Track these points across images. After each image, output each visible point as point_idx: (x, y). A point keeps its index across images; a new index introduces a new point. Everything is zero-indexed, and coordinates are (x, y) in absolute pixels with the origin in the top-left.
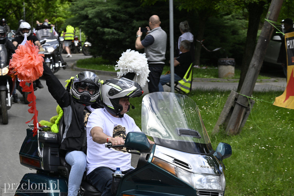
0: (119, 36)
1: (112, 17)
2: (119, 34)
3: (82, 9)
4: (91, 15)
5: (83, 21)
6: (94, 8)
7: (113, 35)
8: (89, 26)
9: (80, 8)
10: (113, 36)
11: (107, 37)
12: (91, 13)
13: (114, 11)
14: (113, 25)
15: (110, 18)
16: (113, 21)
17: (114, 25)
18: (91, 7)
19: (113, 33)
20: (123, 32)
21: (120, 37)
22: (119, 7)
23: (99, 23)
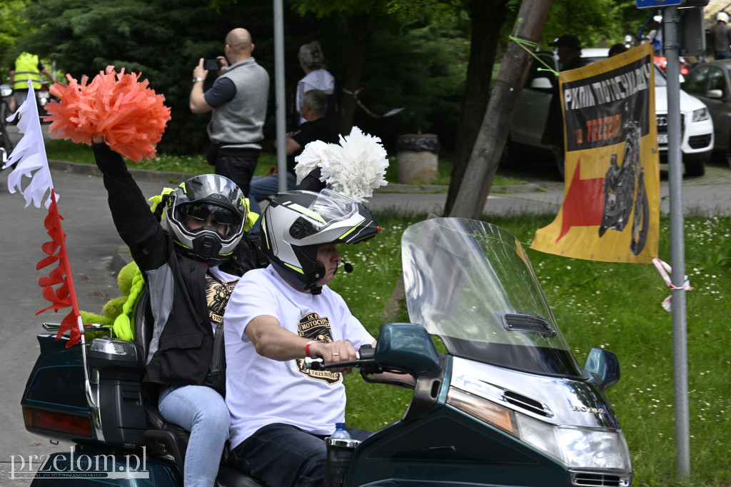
1: (131, 32)
3: (58, 12)
4: (80, 27)
5: (59, 44)
6: (86, 10)
8: (74, 54)
9: (53, 11)
12: (79, 23)
13: (137, 17)
14: (136, 53)
15: (128, 34)
16: (134, 43)
17: (138, 52)
18: (79, 7)
20: (161, 70)
22: (150, 8)
23: (100, 48)
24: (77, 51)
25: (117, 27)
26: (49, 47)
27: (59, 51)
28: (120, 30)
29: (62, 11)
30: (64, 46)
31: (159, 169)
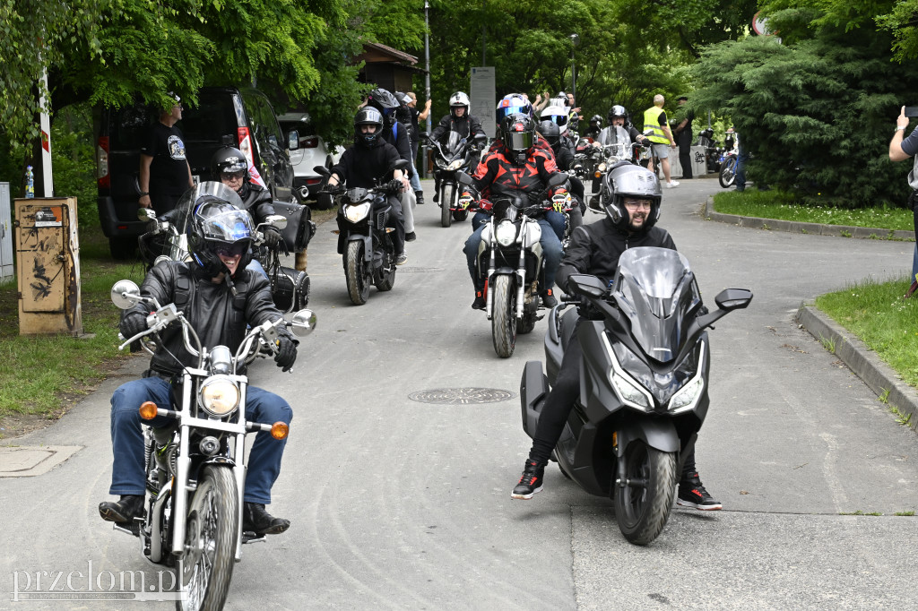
0: (821, 135)
1: (804, 86)
2: (822, 130)
3: (730, 66)
4: (752, 81)
5: (730, 98)
6: (758, 64)
7: (806, 132)
8: (745, 108)
9: (725, 65)
10: (807, 135)
11: (791, 136)
12: (752, 78)
13: (809, 70)
14: (808, 107)
15: (800, 87)
16: (807, 97)
17: (810, 105)
18: (751, 62)
19: (806, 127)
20: (833, 124)
21: (825, 137)
22: (823, 61)
23: (772, 102)
25: (790, 80)
26: (720, 101)
27: (731, 105)
28: (792, 83)
29: (734, 66)
30: (735, 100)
31: (831, 223)
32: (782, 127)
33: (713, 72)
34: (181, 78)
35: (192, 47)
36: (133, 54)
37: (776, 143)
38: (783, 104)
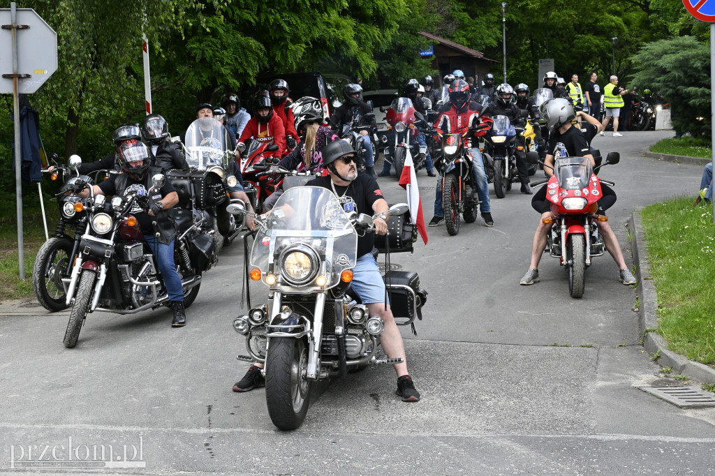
1: (703, 68)
4: (669, 65)
7: (704, 98)
11: (693, 101)
12: (669, 63)
14: (706, 82)
18: (672, 52)
23: (683, 78)
24: (670, 81)
25: (693, 64)
26: (653, 79)
27: (659, 82)
28: (694, 66)
29: (661, 56)
30: (662, 78)
32: (689, 96)
33: (648, 60)
34: (242, 67)
35: (249, 48)
36: (209, 53)
37: (687, 106)
38: (691, 80)
